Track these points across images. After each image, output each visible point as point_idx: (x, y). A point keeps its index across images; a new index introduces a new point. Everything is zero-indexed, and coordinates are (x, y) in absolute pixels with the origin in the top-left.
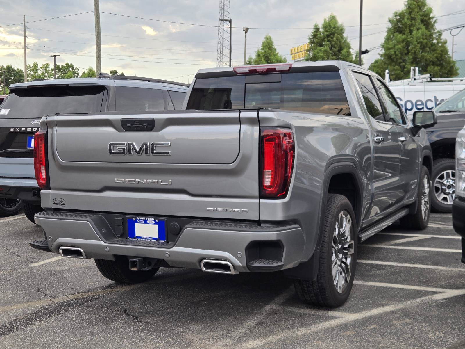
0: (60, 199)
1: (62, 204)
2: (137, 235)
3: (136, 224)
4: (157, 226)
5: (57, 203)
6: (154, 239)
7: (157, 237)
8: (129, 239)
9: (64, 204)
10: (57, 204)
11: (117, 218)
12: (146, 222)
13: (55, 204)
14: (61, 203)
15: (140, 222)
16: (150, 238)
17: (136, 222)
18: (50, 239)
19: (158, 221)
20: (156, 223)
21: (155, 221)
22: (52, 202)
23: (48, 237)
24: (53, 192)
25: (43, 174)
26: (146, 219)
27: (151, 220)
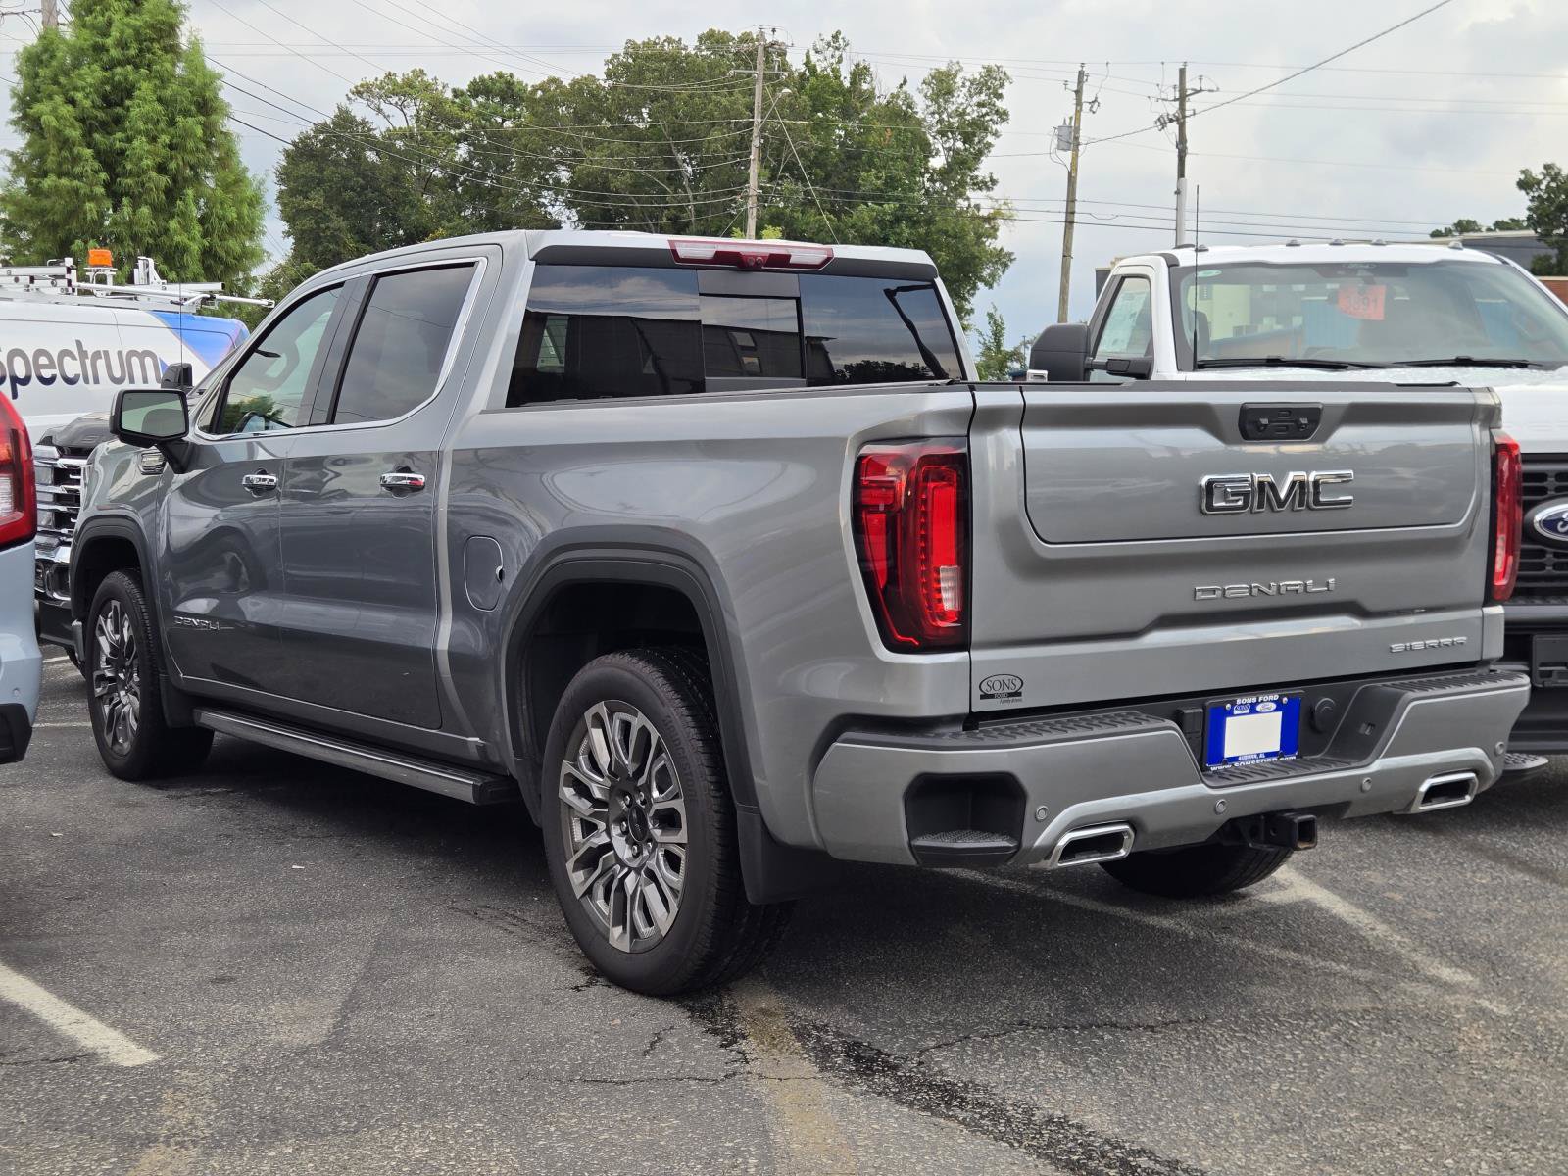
0: (1006, 678)
1: (1011, 695)
2: (1228, 754)
3: (1229, 720)
4: (1279, 714)
5: (992, 692)
6: (1268, 755)
7: (1276, 747)
8: (1209, 769)
9: (1018, 694)
10: (992, 696)
11: (1191, 711)
12: (1253, 711)
13: (984, 696)
14: (1006, 690)
15: (1239, 712)
16: (1258, 754)
17: (1230, 714)
18: (1042, 815)
19: (1285, 699)
20: (1280, 706)
21: (1278, 702)
22: (976, 693)
23: (1034, 808)
24: (977, 655)
25: (945, 595)
26: (1254, 700)
27: (1268, 702)
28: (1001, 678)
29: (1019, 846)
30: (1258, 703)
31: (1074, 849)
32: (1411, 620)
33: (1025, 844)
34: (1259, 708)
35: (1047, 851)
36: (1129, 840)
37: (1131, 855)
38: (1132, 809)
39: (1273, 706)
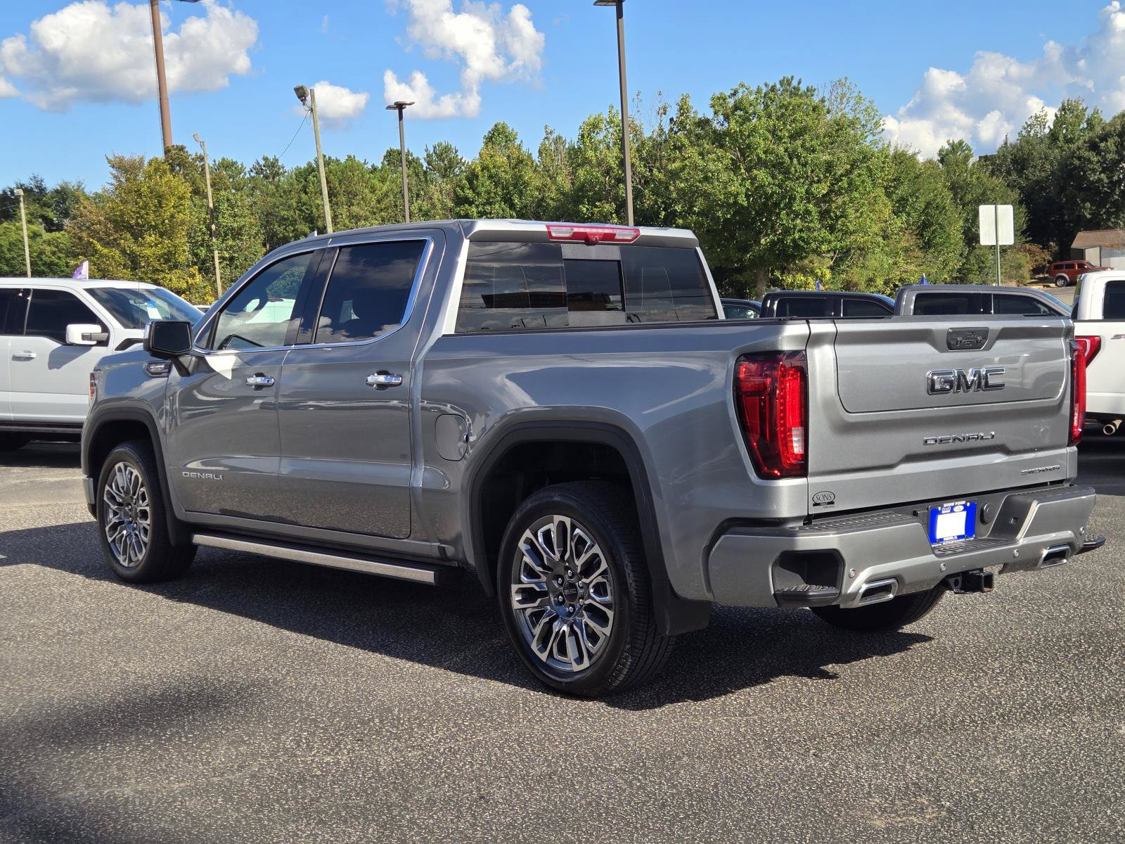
0: (826, 493)
1: (829, 503)
2: (939, 537)
3: (939, 517)
4: (965, 513)
5: (819, 502)
6: (960, 537)
7: (963, 533)
8: (931, 546)
9: (832, 503)
10: (819, 504)
11: (921, 512)
12: (952, 511)
13: (816, 505)
14: (827, 501)
15: (945, 512)
16: (954, 537)
17: (940, 513)
18: (853, 574)
19: (968, 504)
20: (966, 508)
21: (965, 505)
22: (811, 503)
23: (849, 570)
24: (812, 480)
25: (795, 444)
26: (953, 504)
27: (959, 505)
28: (823, 493)
29: (841, 592)
30: (955, 506)
31: (868, 593)
32: (1032, 455)
33: (843, 592)
34: (955, 509)
35: (854, 595)
36: (895, 589)
37: (896, 598)
38: (897, 570)
39: (962, 508)
